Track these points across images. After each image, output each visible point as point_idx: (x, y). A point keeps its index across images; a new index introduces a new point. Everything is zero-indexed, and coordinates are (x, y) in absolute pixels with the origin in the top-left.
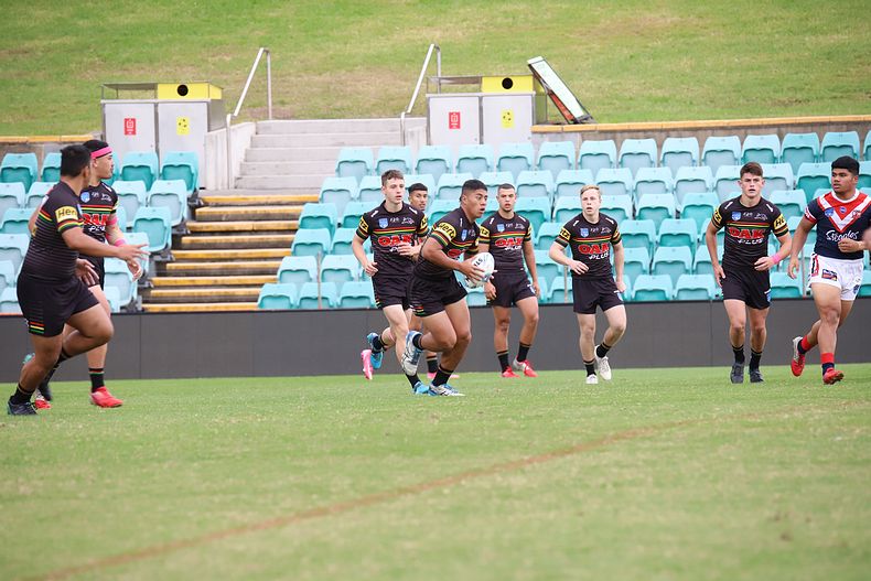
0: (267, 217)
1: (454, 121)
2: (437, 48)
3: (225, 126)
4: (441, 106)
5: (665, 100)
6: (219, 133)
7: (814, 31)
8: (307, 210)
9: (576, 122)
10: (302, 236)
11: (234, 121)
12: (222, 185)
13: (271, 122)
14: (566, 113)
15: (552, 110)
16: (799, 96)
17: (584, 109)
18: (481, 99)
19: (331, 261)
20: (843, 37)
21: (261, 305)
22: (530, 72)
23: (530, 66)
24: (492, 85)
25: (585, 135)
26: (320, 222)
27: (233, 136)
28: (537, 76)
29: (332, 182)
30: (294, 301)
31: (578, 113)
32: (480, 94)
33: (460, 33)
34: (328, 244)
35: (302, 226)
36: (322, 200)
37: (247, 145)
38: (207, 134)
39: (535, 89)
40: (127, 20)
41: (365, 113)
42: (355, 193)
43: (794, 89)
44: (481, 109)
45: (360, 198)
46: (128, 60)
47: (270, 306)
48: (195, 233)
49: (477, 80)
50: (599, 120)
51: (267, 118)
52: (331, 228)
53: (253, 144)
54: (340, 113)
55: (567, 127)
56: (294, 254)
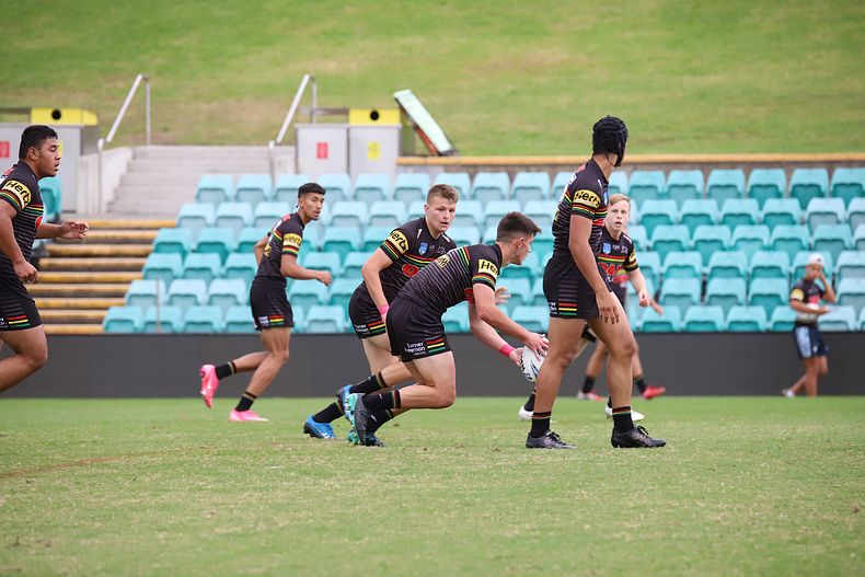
0: (126, 241)
1: (322, 151)
2: (312, 79)
3: (97, 151)
4: (310, 136)
5: (536, 135)
6: (91, 158)
7: (694, 72)
8: (162, 236)
9: (440, 154)
10: (154, 261)
11: (108, 146)
12: (93, 209)
13: (150, 148)
14: (431, 147)
15: (419, 143)
16: (665, 135)
17: (450, 141)
18: (348, 130)
19: (179, 286)
20: (720, 79)
21: (106, 328)
22: (396, 105)
23: (397, 100)
24: (359, 117)
25: (448, 168)
26: (174, 248)
27: (105, 161)
28: (403, 110)
29: (190, 208)
30: (139, 324)
31: (443, 146)
32: (347, 126)
33: (354, 66)
34: (178, 269)
35: (156, 251)
36: (178, 226)
37: (122, 169)
38: (79, 158)
39: (402, 121)
40: (34, 45)
41: (245, 141)
42: (211, 218)
43: (660, 128)
44: (348, 140)
45: (216, 225)
46: (24, 85)
47: (116, 329)
48: (54, 255)
49: (345, 112)
50: (465, 154)
51: (145, 144)
52: (184, 254)
53: (130, 168)
54: (221, 141)
55: (431, 160)
56: (145, 278)
